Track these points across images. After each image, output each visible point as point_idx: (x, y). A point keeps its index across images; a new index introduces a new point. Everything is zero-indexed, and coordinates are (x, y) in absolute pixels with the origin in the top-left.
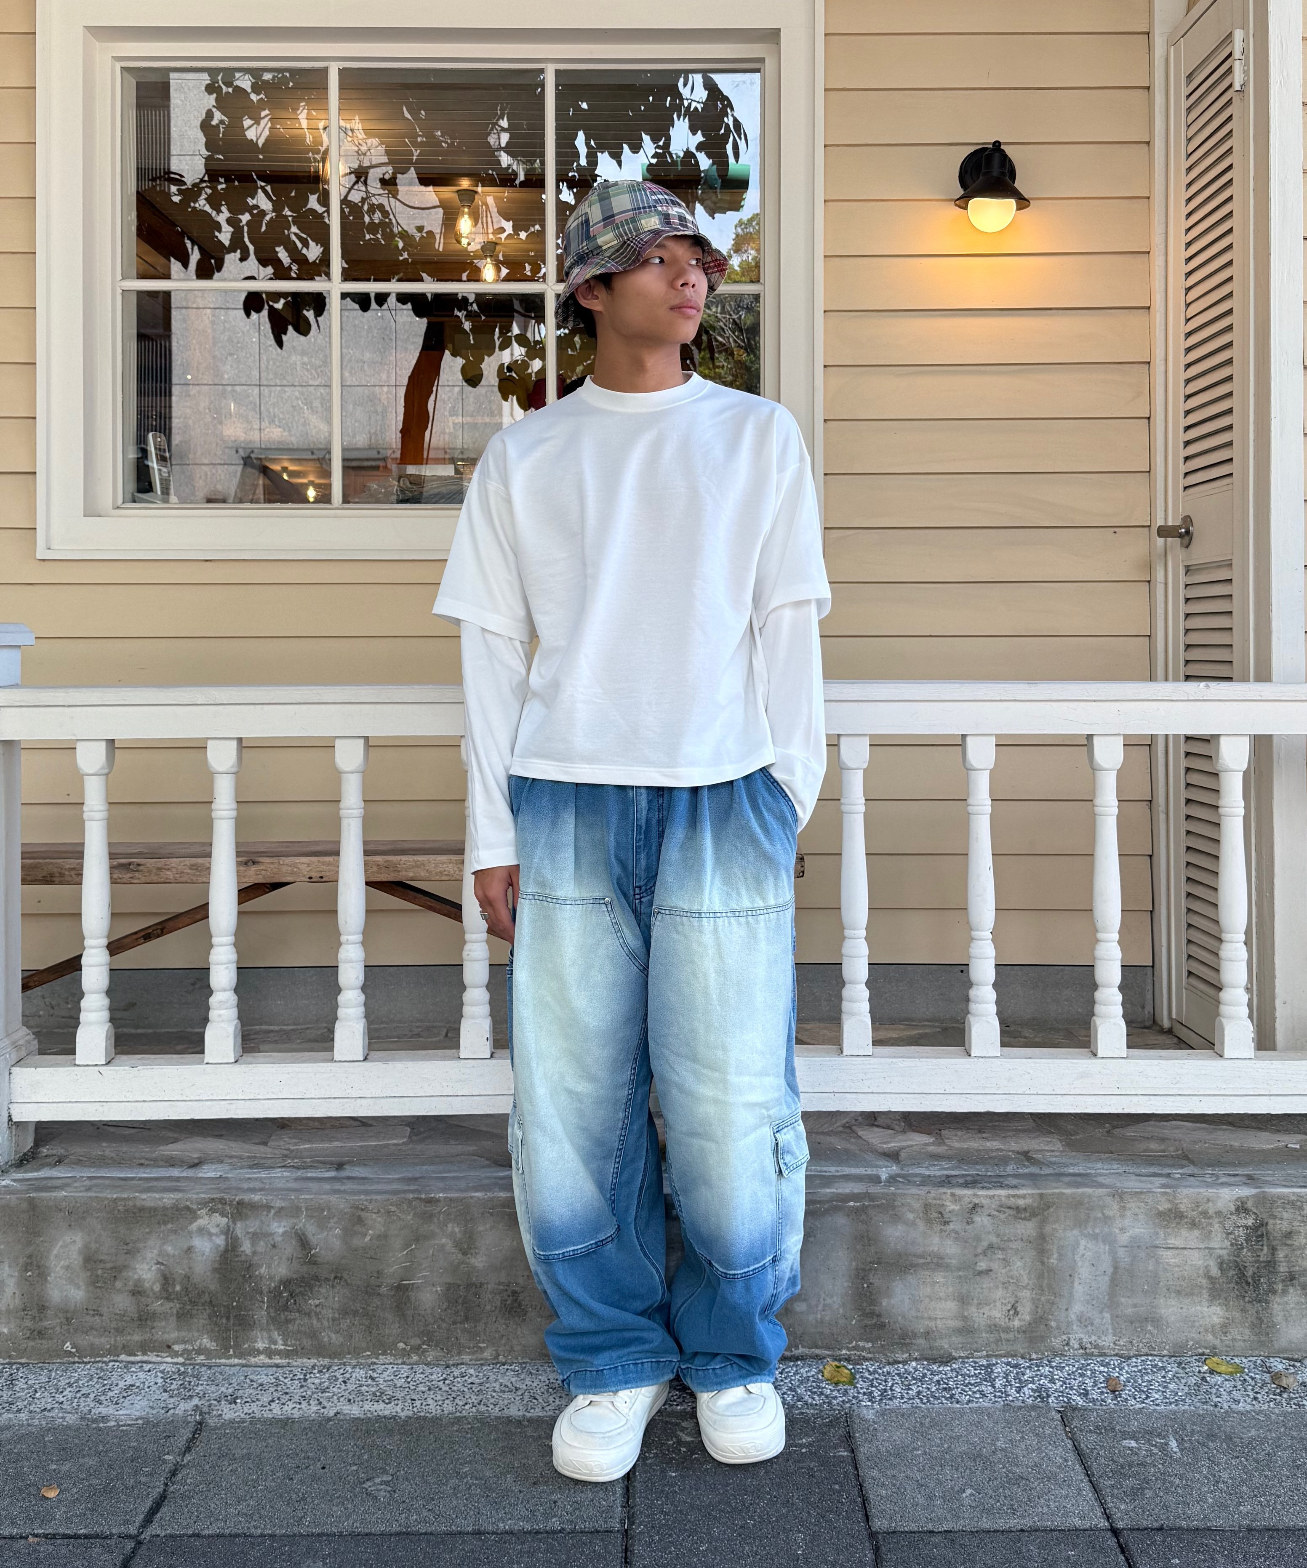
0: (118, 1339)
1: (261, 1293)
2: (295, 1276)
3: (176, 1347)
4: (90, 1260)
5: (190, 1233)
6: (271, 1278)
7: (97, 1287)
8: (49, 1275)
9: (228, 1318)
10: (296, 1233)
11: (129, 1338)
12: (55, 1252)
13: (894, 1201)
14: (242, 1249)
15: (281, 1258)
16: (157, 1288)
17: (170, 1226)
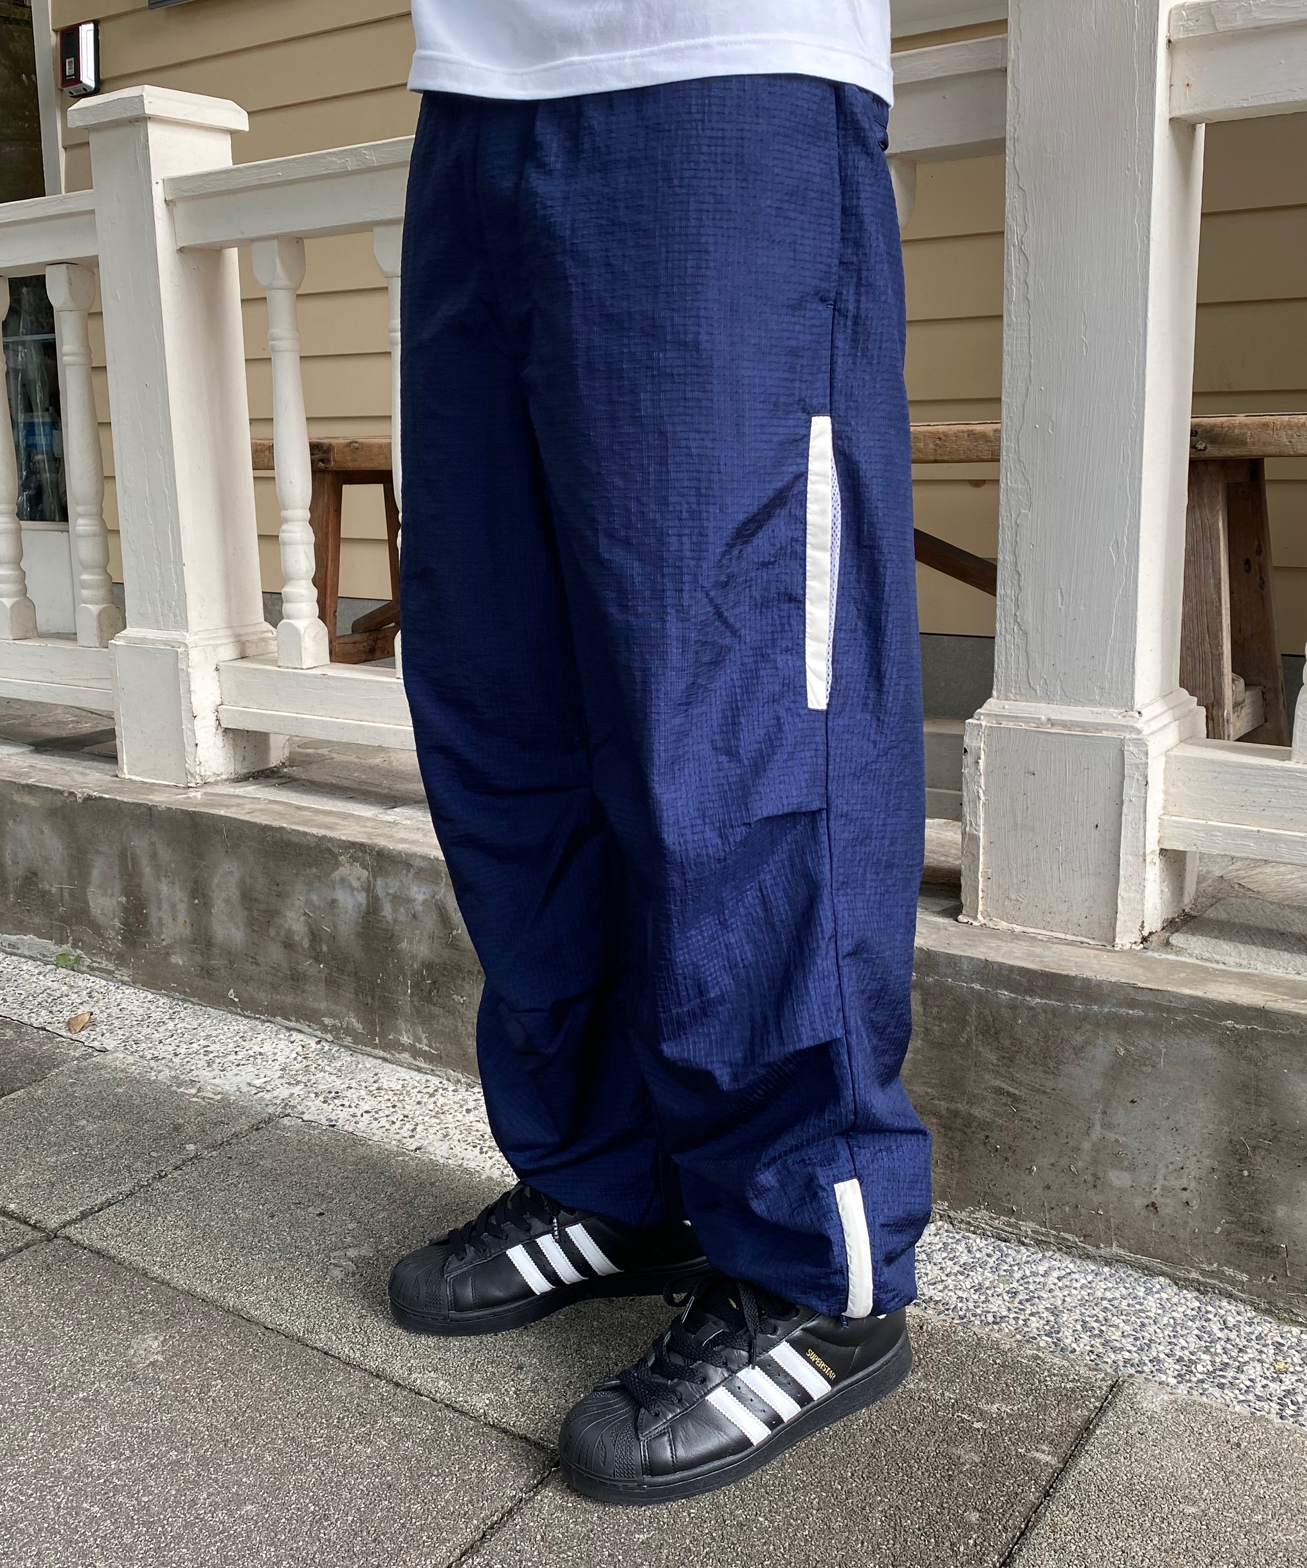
0: (274, 996)
1: (404, 976)
2: (437, 960)
3: (327, 1021)
4: (247, 897)
5: (333, 882)
6: (414, 958)
7: (253, 931)
8: (212, 906)
9: (373, 998)
10: (436, 905)
11: (283, 998)
12: (216, 881)
14: (383, 914)
15: (422, 934)
16: (306, 944)
17: (314, 870)
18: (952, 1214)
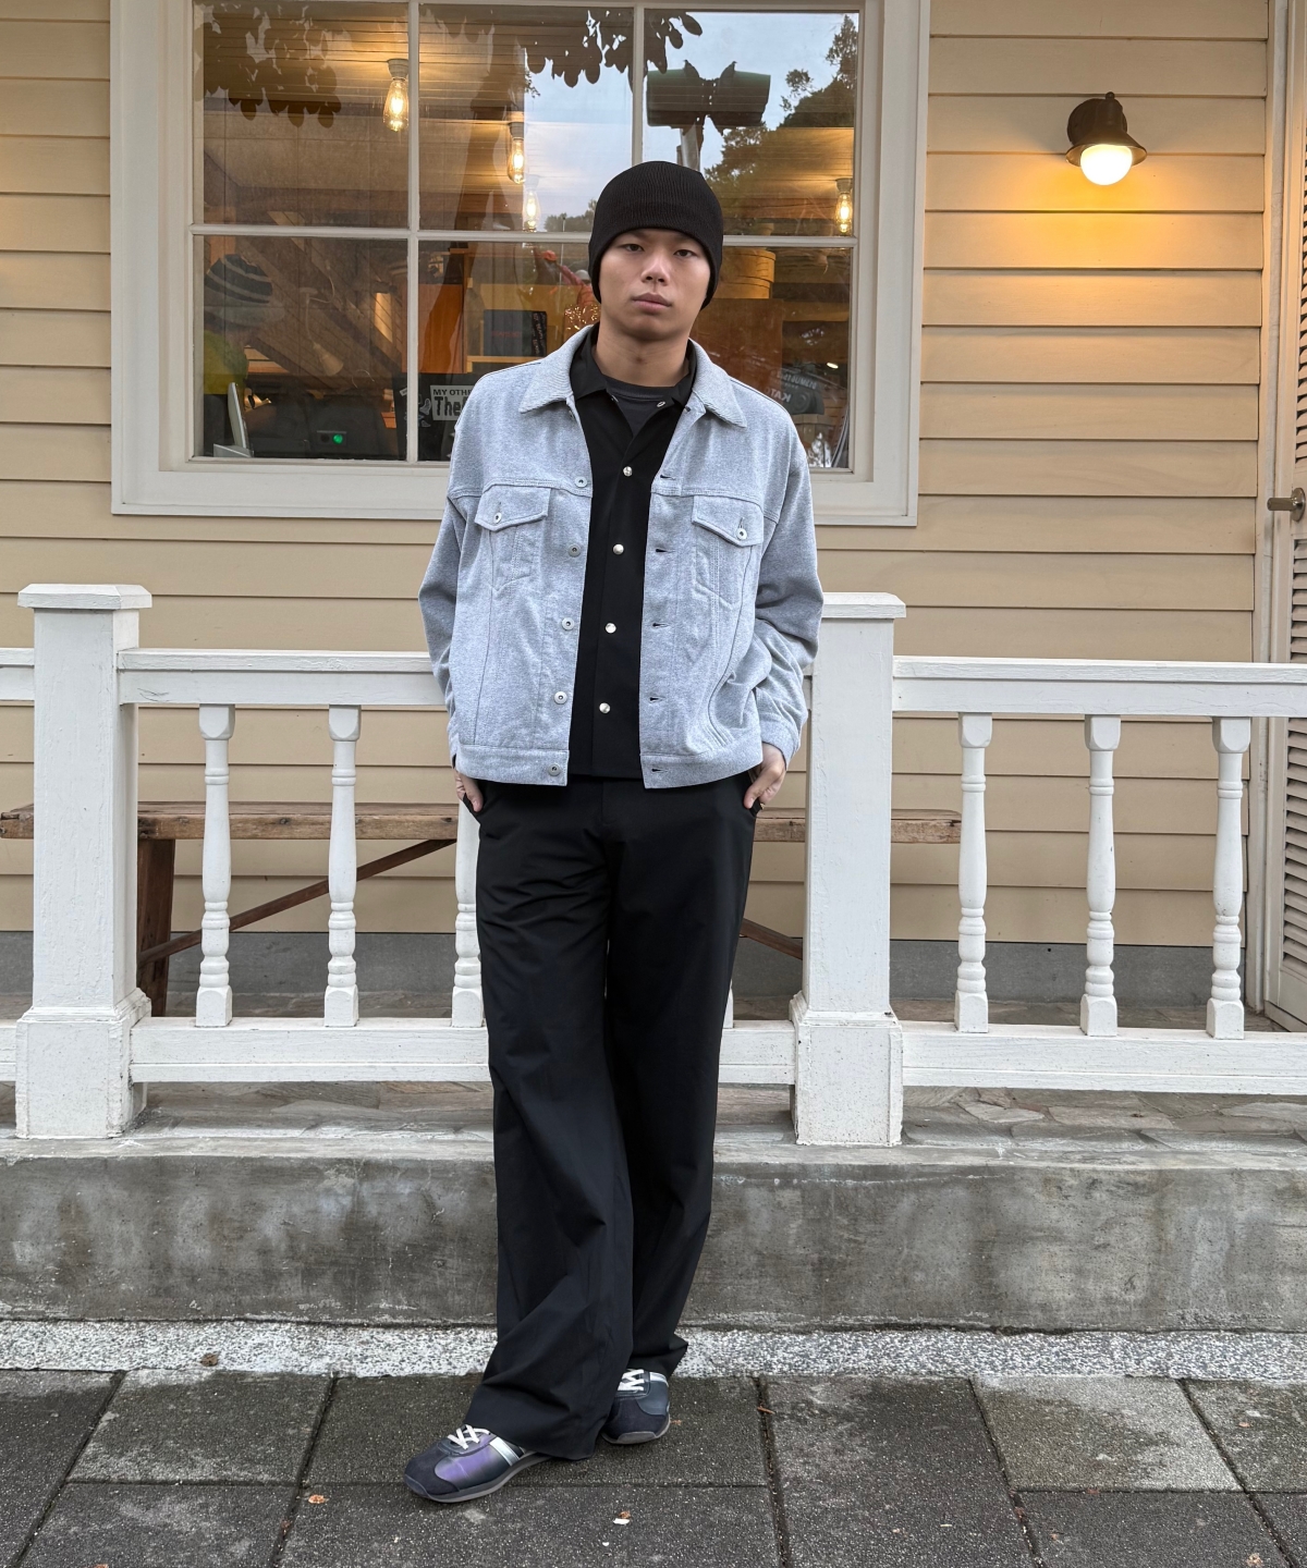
0: (243, 1298)
1: (386, 1254)
2: (420, 1238)
3: (302, 1307)
4: (216, 1218)
5: (317, 1194)
6: (396, 1239)
7: (222, 1246)
8: (175, 1234)
9: (353, 1278)
10: (421, 1195)
11: (254, 1296)
12: (184, 1208)
13: (1014, 1174)
14: (368, 1210)
15: (406, 1219)
16: (283, 1247)
17: (296, 1186)
18: (823, 1323)
